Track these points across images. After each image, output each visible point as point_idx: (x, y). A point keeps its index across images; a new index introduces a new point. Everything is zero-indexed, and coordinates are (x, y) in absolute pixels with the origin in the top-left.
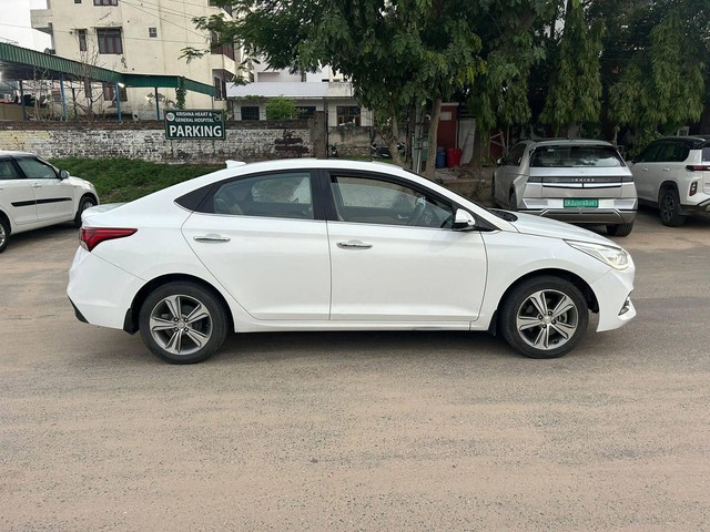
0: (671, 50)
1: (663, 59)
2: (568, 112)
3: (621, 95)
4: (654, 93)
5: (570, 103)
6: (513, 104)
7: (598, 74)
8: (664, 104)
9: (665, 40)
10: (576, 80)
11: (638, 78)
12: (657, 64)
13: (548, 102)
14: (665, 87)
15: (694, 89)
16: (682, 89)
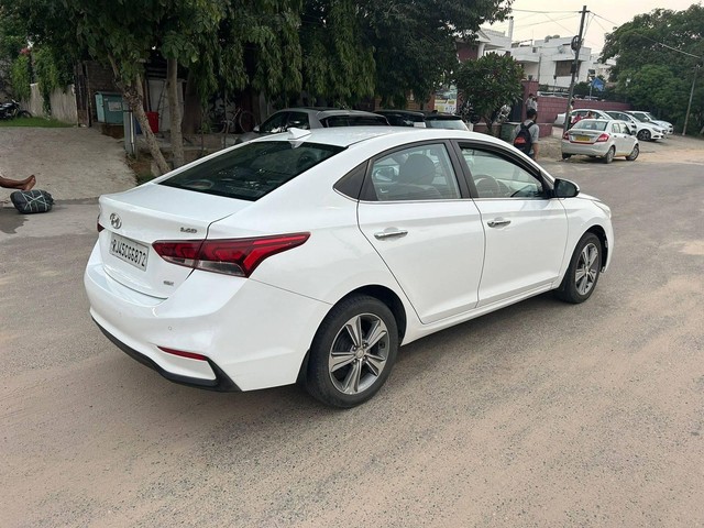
0: (349, 33)
1: (343, 39)
2: (279, 81)
3: (314, 69)
4: (340, 70)
5: (280, 72)
6: (232, 68)
7: (299, 46)
8: (349, 80)
9: (342, 22)
10: (283, 50)
11: (325, 55)
12: (339, 44)
13: (260, 69)
14: (349, 65)
15: (369, 69)
16: (361, 69)
